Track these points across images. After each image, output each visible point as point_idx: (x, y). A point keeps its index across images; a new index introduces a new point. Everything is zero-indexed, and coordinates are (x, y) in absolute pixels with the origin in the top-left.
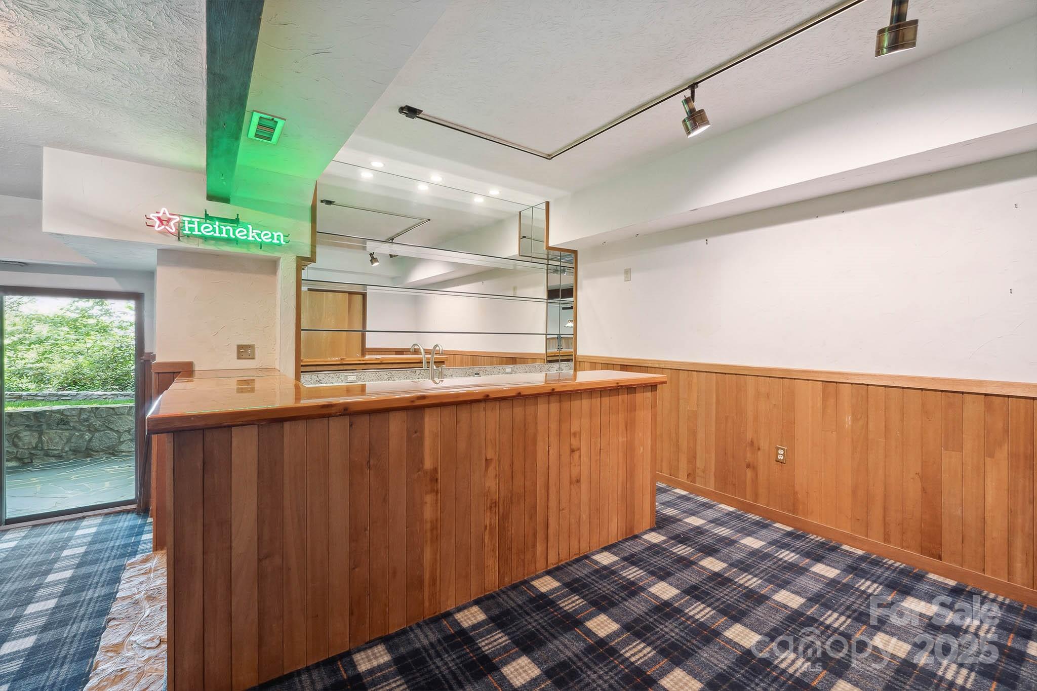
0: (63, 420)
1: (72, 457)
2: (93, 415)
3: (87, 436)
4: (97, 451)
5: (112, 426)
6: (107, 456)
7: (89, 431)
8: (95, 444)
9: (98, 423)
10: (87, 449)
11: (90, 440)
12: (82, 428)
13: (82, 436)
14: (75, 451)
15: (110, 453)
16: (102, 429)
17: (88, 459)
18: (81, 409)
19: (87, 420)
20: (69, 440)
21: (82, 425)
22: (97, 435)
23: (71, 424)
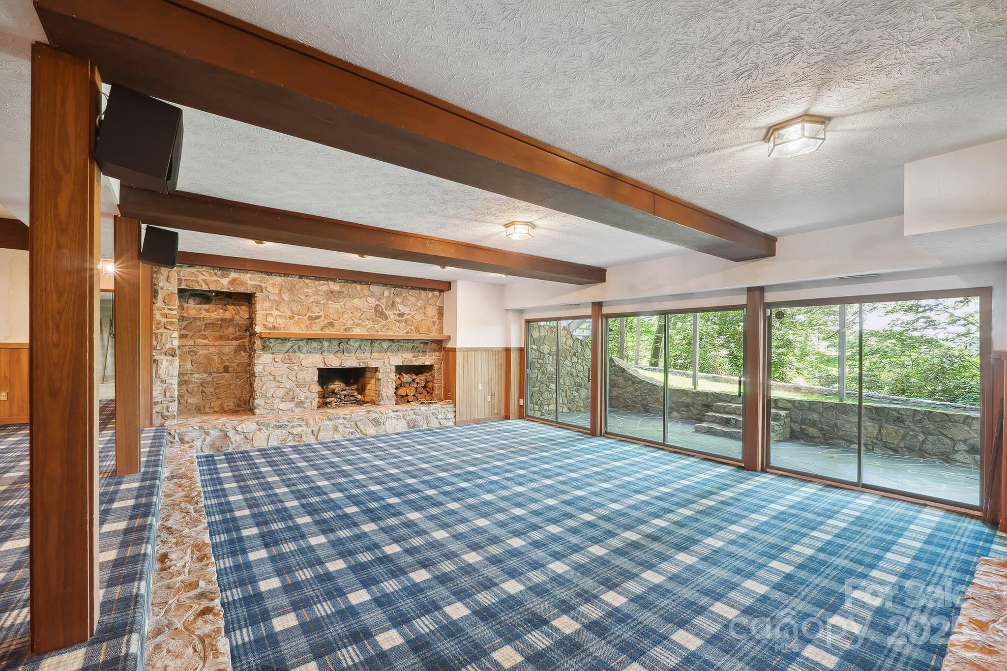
0: (898, 418)
1: (906, 453)
2: (926, 417)
3: (921, 437)
4: (930, 454)
5: (945, 432)
6: (940, 461)
7: (923, 432)
8: (929, 447)
9: (932, 427)
10: (920, 449)
11: (923, 442)
12: (916, 429)
13: (916, 436)
14: (910, 449)
15: (943, 459)
16: (935, 433)
17: (922, 459)
18: (915, 410)
19: (921, 421)
20: (904, 437)
21: (916, 426)
22: (930, 438)
23: (906, 423)
